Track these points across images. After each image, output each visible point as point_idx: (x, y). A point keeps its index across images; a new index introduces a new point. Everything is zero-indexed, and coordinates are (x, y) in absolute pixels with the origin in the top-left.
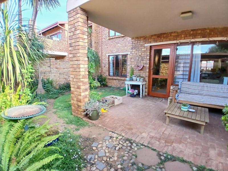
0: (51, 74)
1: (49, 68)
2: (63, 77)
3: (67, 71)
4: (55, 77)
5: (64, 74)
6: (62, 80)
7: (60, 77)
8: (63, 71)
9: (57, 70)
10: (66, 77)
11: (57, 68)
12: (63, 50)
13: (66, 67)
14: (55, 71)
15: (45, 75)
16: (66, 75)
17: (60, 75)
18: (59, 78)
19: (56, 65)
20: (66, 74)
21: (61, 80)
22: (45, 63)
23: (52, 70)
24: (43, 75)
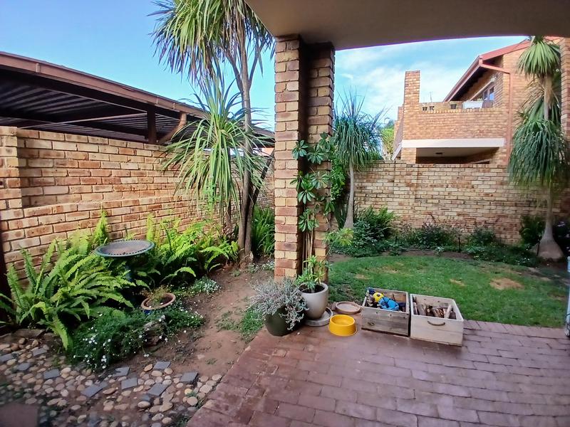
0: (391, 200)
1: (391, 184)
2: (424, 209)
3: (441, 193)
4: (401, 207)
5: (430, 201)
6: (422, 216)
7: (416, 208)
8: (429, 193)
9: (408, 189)
10: (434, 209)
11: (409, 185)
12: (491, 132)
13: (440, 182)
14: (403, 193)
15: (377, 199)
16: (436, 205)
17: (415, 204)
18: (411, 212)
19: (408, 177)
20: (436, 201)
21: (416, 216)
22: (384, 173)
23: (396, 189)
24: (373, 199)
